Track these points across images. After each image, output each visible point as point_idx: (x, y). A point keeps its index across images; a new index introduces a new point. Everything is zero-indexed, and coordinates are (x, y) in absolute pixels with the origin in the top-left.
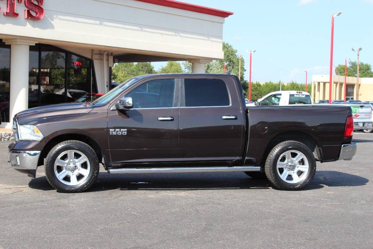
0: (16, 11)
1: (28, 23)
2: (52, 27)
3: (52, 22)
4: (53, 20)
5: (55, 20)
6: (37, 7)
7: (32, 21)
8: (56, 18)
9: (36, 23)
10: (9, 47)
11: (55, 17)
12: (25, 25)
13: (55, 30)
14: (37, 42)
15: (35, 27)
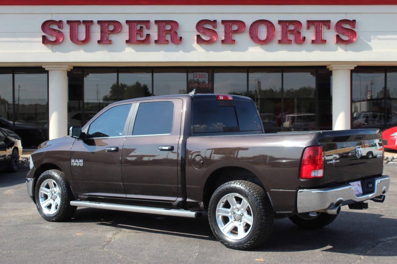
0: (324, 38)
1: (339, 48)
2: (369, 48)
3: (369, 43)
4: (370, 41)
5: (372, 41)
6: (350, 31)
7: (344, 46)
8: (374, 39)
9: (349, 46)
11: (372, 37)
12: (335, 50)
13: (374, 51)
14: (356, 66)
15: (348, 51)
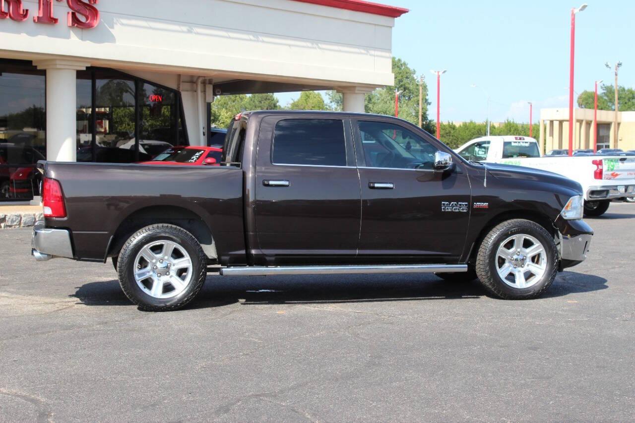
0: (54, 15)
1: (72, 33)
2: (111, 39)
3: (111, 30)
4: (112, 27)
5: (115, 27)
6: (88, 8)
7: (79, 31)
8: (117, 24)
9: (86, 32)
10: (43, 73)
11: (115, 21)
12: (68, 37)
13: (117, 43)
14: (89, 65)
15: (85, 40)
